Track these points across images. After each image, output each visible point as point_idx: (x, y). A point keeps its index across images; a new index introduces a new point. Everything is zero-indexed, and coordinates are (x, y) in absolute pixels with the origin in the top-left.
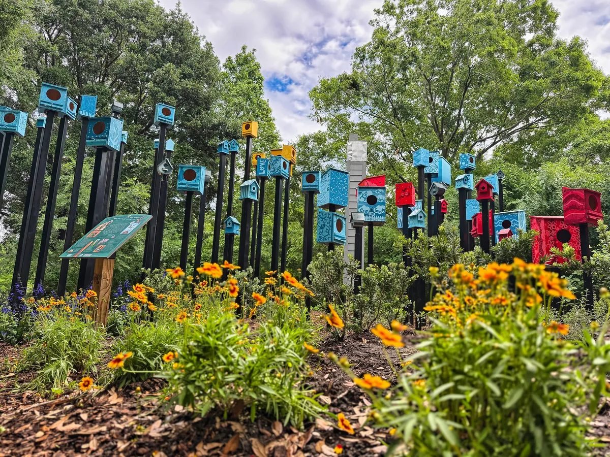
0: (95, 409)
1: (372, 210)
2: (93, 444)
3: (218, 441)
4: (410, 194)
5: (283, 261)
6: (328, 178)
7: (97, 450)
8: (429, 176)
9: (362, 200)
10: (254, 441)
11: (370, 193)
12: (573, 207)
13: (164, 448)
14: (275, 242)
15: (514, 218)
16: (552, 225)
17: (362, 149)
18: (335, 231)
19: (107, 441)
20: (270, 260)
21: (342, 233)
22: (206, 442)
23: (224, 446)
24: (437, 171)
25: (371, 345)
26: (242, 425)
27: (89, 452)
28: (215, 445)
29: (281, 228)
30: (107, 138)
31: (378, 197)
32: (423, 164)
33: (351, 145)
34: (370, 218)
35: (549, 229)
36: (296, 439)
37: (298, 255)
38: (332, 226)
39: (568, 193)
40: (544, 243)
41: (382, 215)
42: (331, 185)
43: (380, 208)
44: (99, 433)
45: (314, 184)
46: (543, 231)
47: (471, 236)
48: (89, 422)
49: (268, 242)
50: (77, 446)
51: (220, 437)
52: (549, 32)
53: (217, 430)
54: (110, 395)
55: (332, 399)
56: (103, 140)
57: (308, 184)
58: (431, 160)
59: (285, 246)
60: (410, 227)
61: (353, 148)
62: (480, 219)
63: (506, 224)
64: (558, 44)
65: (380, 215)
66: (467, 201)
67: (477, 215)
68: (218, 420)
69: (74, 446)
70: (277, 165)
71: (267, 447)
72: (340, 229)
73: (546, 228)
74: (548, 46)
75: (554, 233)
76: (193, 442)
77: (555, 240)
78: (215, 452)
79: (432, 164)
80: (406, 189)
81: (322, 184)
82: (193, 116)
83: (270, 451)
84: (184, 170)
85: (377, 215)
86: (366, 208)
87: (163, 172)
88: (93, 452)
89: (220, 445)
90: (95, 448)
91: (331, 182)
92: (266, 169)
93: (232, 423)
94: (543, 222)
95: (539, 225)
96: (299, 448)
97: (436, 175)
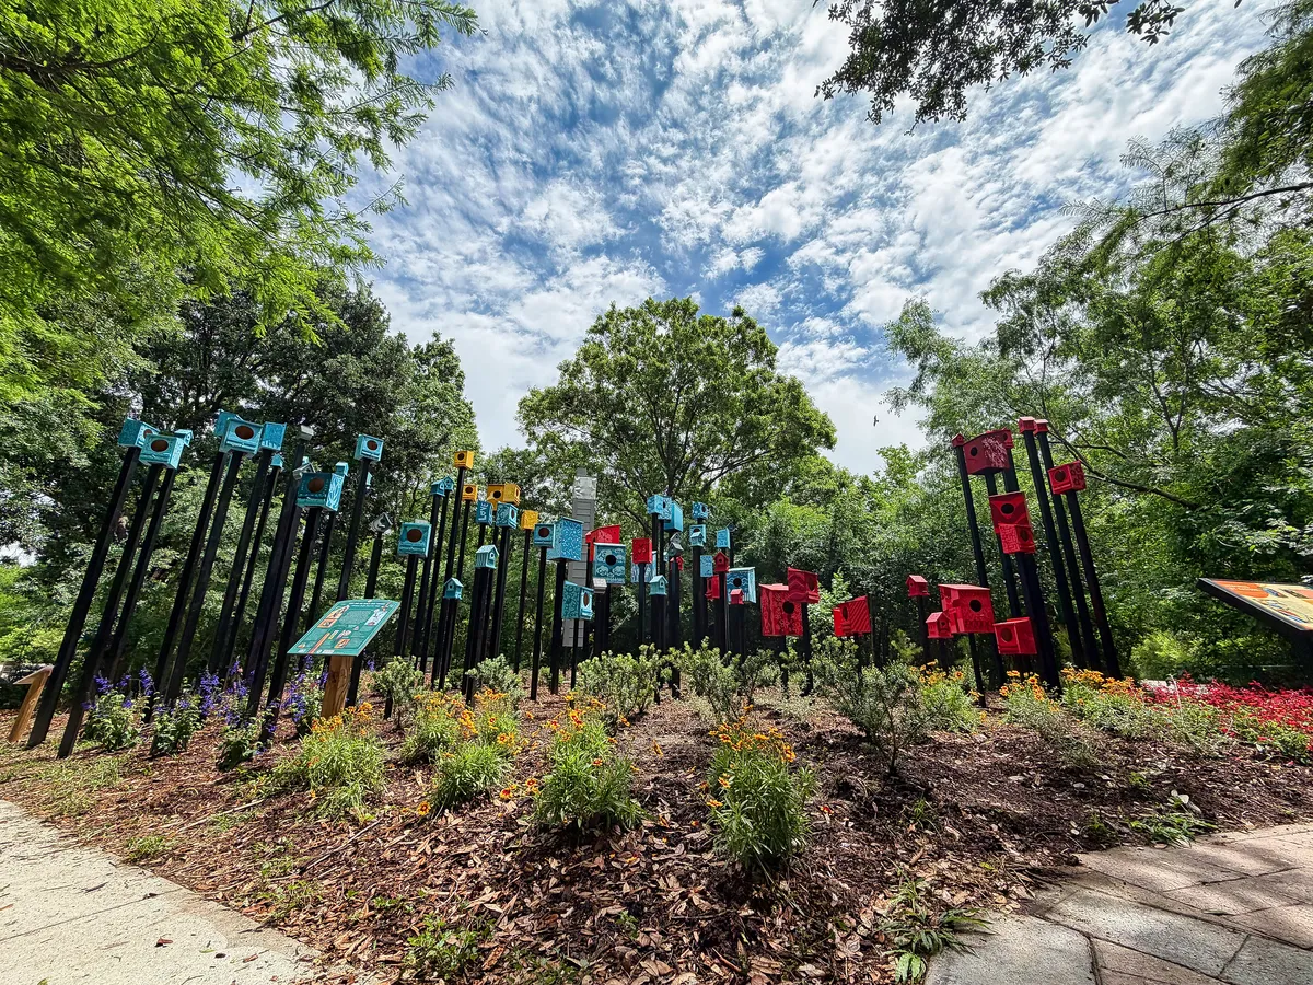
0: (444, 831)
1: (610, 571)
2: (477, 860)
4: (648, 551)
6: (560, 529)
8: (662, 523)
9: (601, 560)
11: (609, 552)
12: (796, 587)
15: (744, 577)
16: (778, 596)
17: (590, 485)
18: (582, 606)
21: (589, 608)
24: (670, 517)
27: (477, 866)
30: (325, 498)
31: (617, 557)
32: (657, 512)
33: (578, 481)
34: (609, 579)
35: (776, 600)
38: (579, 601)
40: (772, 613)
41: (622, 577)
42: (563, 536)
43: (619, 569)
44: (475, 851)
45: (547, 538)
46: (772, 602)
52: (771, 364)
56: (320, 500)
57: (542, 539)
58: (664, 505)
60: (651, 593)
61: (580, 484)
63: (737, 583)
64: (779, 380)
65: (619, 577)
66: (701, 557)
69: (460, 863)
70: (504, 514)
72: (586, 603)
73: (774, 599)
74: (770, 380)
75: (780, 604)
77: (781, 611)
79: (666, 510)
80: (642, 545)
84: (408, 529)
85: (616, 576)
86: (604, 568)
87: (381, 530)
91: (564, 533)
94: (769, 592)
95: (766, 593)
97: (669, 521)
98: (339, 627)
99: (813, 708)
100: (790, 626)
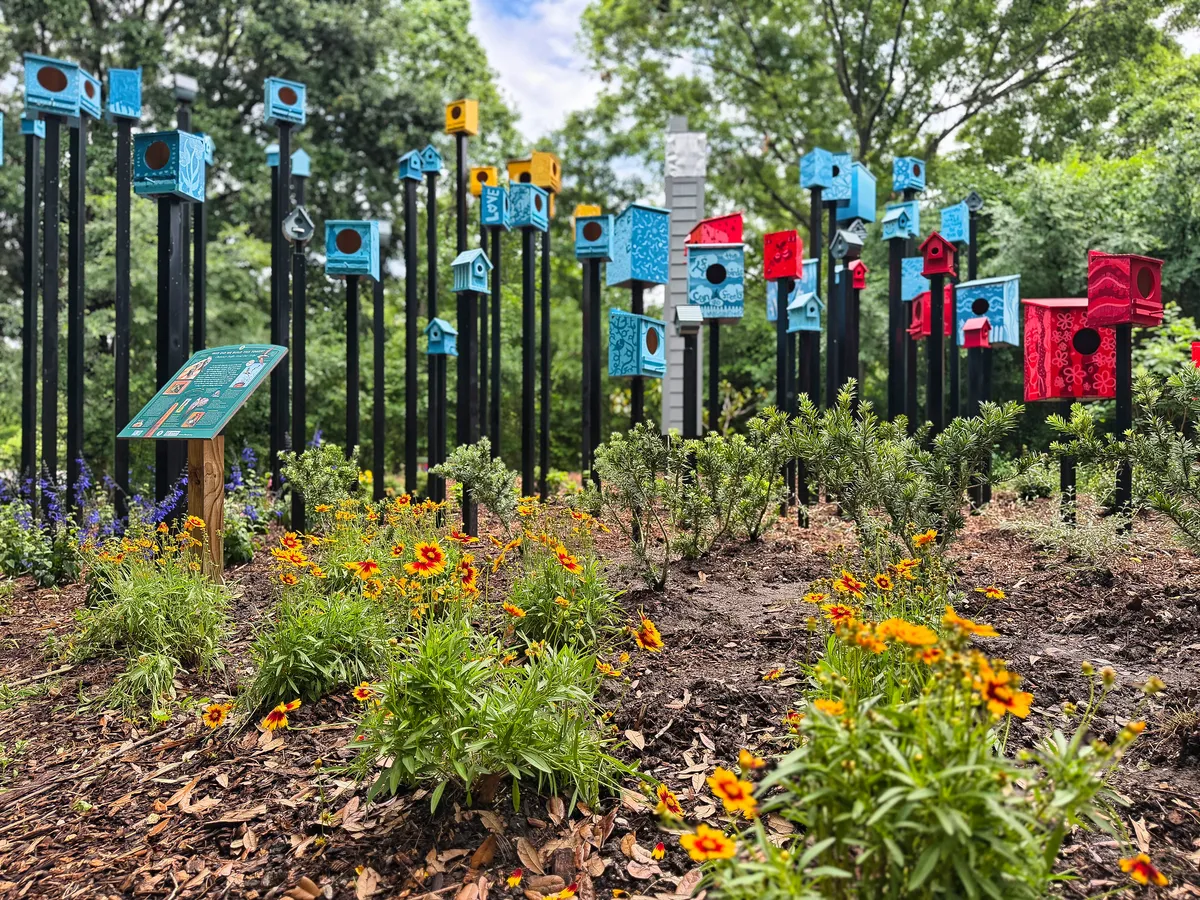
0: (238, 763)
1: (716, 295)
2: (249, 841)
3: (461, 846)
4: (793, 254)
5: (545, 381)
6: (627, 226)
7: (258, 850)
8: (832, 205)
9: (697, 274)
10: (520, 841)
11: (712, 259)
12: (1107, 292)
13: (371, 858)
14: (526, 341)
15: (996, 294)
16: (1065, 321)
17: (696, 149)
18: (645, 352)
19: (272, 835)
20: (520, 379)
21: (659, 356)
22: (441, 849)
23: (471, 853)
24: (848, 195)
25: (715, 585)
26: (497, 816)
27: (245, 855)
28: (457, 852)
29: (538, 313)
30: (176, 178)
31: (728, 268)
32: (820, 182)
33: (674, 143)
34: (712, 310)
35: (1059, 329)
36: (587, 831)
37: (573, 366)
38: (638, 344)
39: (1098, 263)
40: (1048, 355)
41: (737, 304)
42: (633, 240)
43: (732, 291)
44: (256, 819)
45: (599, 242)
46: (1048, 332)
47: (910, 336)
48: (233, 791)
49: (514, 343)
50: (223, 843)
51: (463, 839)
53: (458, 825)
54: (260, 734)
55: (647, 736)
56: (168, 182)
57: (588, 243)
58: (836, 171)
59: (547, 350)
60: (791, 329)
61: (677, 149)
62: (928, 302)
63: (980, 307)
65: (732, 305)
66: (905, 261)
67: (922, 295)
68: (457, 808)
69: (218, 844)
70: (522, 204)
71: (542, 851)
72: (652, 348)
73: (1054, 327)
75: (1068, 336)
76: (418, 848)
77: (1069, 350)
78: (458, 865)
79: (838, 180)
80: (784, 244)
81: (616, 240)
82: (343, 83)
83: (546, 858)
84: (337, 231)
85: (727, 303)
86: (705, 291)
87: (295, 236)
88: (251, 855)
89: (465, 853)
90: (253, 849)
91: (635, 233)
92: (500, 210)
93: (481, 812)
94: (1047, 315)
95: (1041, 319)
96: (593, 849)
97: (846, 203)
98: (193, 392)
99: (1127, 539)
100: (1089, 379)
